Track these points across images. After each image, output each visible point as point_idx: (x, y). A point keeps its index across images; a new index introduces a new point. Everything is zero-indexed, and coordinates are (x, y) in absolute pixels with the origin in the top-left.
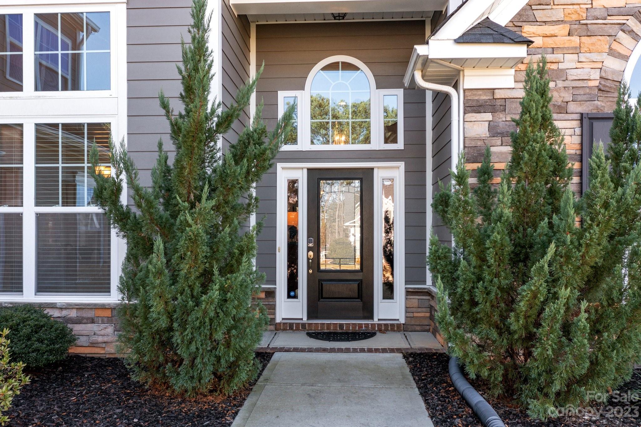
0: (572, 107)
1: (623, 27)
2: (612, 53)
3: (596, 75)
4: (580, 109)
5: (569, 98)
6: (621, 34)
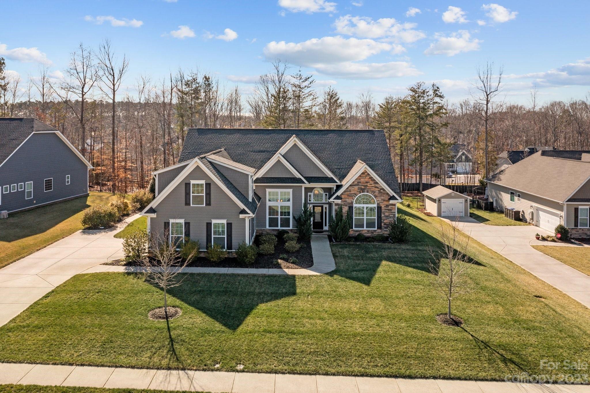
0: (348, 205)
3: (350, 201)
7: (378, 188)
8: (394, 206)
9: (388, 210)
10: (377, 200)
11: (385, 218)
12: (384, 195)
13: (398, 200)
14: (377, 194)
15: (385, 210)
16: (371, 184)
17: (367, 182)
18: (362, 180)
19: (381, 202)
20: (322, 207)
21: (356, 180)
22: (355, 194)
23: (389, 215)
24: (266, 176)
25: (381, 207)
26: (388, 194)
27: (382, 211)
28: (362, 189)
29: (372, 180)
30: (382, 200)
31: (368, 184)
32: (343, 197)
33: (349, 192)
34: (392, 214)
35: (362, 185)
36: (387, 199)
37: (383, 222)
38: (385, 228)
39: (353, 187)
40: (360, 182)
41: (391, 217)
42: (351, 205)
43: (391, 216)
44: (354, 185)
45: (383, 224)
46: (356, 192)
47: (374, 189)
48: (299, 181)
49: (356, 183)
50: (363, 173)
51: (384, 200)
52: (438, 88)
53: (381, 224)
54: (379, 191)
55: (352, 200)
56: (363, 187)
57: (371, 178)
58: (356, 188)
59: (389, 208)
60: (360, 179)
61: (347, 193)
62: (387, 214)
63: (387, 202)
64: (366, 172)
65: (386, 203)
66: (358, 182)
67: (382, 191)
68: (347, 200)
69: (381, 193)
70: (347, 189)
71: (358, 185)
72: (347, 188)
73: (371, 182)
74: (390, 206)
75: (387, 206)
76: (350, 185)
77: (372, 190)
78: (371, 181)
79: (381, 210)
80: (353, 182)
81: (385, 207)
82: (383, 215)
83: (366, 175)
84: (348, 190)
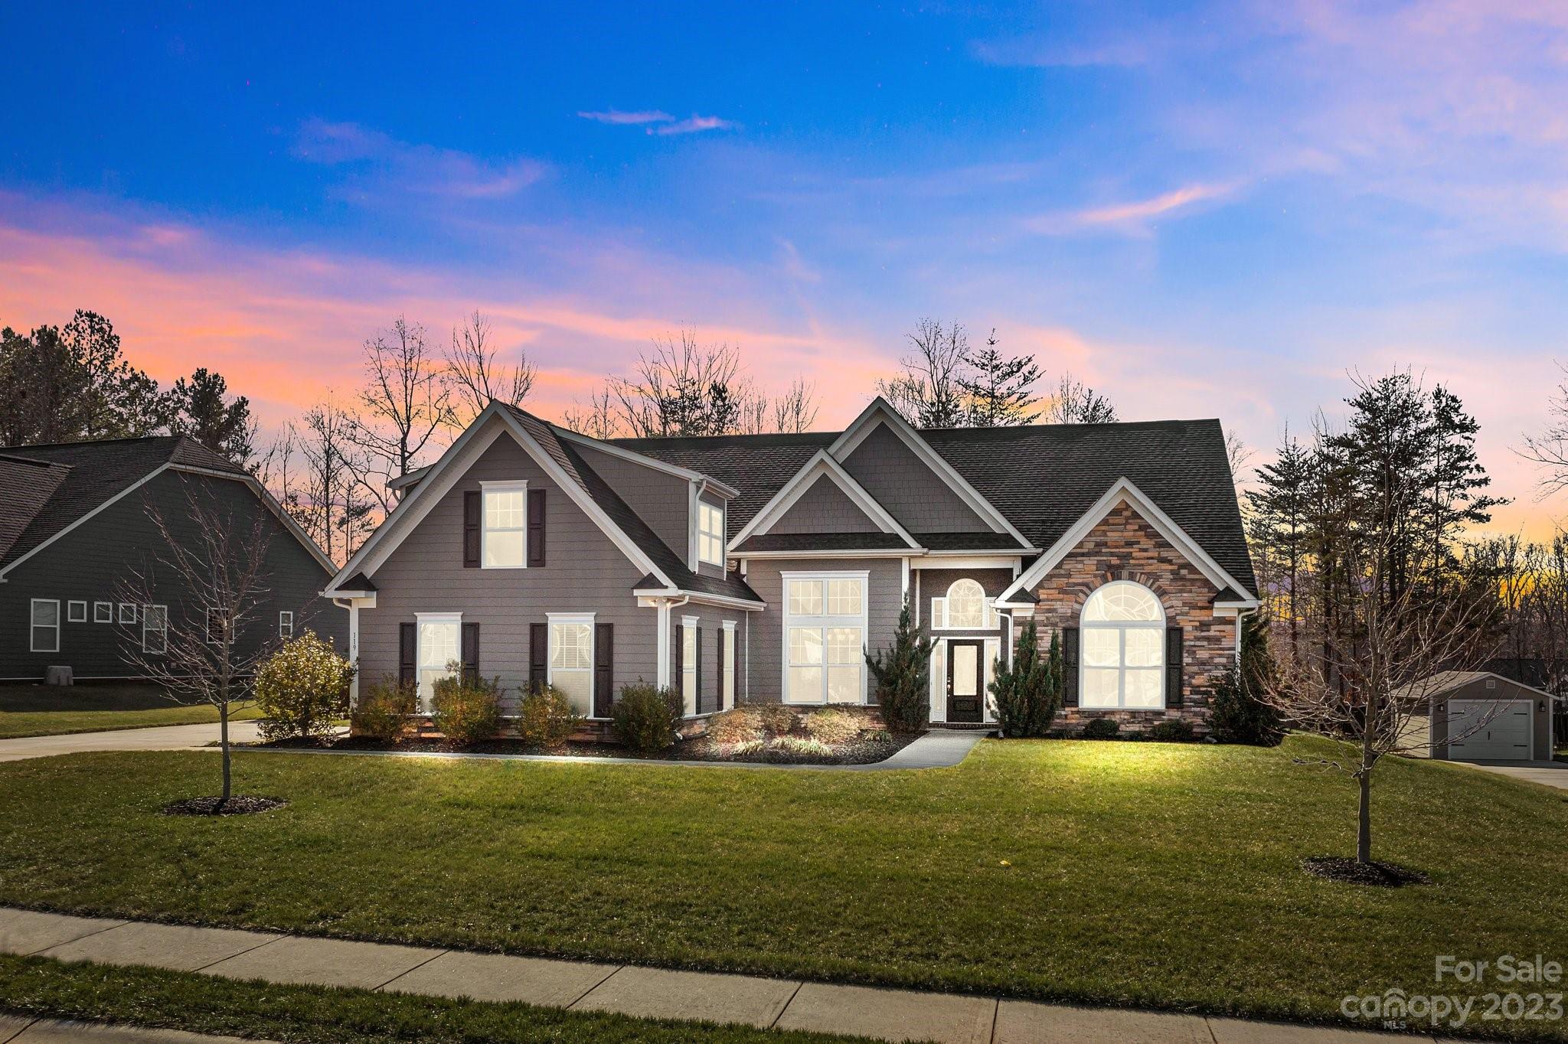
0: (1060, 624)
1: (1082, 591)
2: (1076, 602)
3: (1070, 611)
4: (1063, 625)
5: (1058, 620)
6: (1080, 594)
7: (1170, 562)
8: (1229, 627)
9: (1208, 639)
10: (1167, 604)
11: (1195, 669)
12: (1194, 589)
13: (1242, 599)
14: (1164, 582)
15: (1197, 639)
16: (1145, 550)
17: (1129, 544)
18: (1113, 536)
19: (1182, 614)
20: (980, 645)
21: (1089, 535)
22: (1087, 585)
23: (1211, 658)
24: (781, 531)
25: (1181, 630)
26: (1206, 583)
27: (1186, 643)
28: (1110, 567)
29: (1147, 536)
30: (1184, 604)
31: (1135, 551)
32: (1043, 594)
33: (1065, 580)
34: (1221, 656)
35: (1112, 554)
36: (1202, 600)
37: (1190, 685)
38: (1197, 703)
39: (1078, 562)
40: (1105, 544)
41: (1216, 666)
42: (1071, 623)
43: (1217, 660)
44: (1083, 555)
45: (1187, 691)
46: (1089, 579)
47: (1155, 567)
48: (895, 541)
49: (1091, 545)
50: (1115, 512)
51: (1194, 607)
52: (1454, 399)
53: (1181, 691)
54: (1172, 572)
55: (1076, 606)
56: (1115, 561)
57: (1145, 528)
58: (1091, 563)
59: (1212, 633)
60: (1104, 533)
61: (1056, 582)
62: (1203, 655)
63: (1203, 612)
64: (1128, 506)
65: (1203, 616)
66: (1097, 545)
67: (1184, 572)
68: (1058, 605)
69: (1183, 579)
70: (1056, 568)
71: (1097, 554)
72: (1059, 566)
73: (1146, 543)
74: (1213, 628)
75: (1204, 626)
76: (1070, 555)
77: (1147, 569)
78: (1143, 540)
79: (1181, 639)
80: (1081, 545)
81: (1196, 628)
82: (1187, 660)
83: (1127, 518)
84: (1062, 572)
